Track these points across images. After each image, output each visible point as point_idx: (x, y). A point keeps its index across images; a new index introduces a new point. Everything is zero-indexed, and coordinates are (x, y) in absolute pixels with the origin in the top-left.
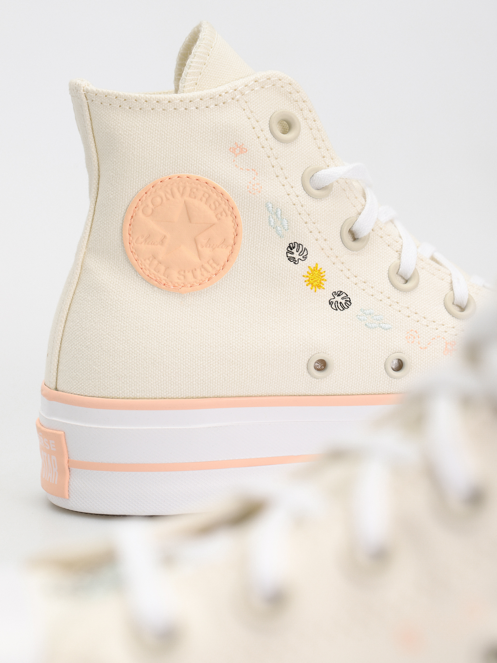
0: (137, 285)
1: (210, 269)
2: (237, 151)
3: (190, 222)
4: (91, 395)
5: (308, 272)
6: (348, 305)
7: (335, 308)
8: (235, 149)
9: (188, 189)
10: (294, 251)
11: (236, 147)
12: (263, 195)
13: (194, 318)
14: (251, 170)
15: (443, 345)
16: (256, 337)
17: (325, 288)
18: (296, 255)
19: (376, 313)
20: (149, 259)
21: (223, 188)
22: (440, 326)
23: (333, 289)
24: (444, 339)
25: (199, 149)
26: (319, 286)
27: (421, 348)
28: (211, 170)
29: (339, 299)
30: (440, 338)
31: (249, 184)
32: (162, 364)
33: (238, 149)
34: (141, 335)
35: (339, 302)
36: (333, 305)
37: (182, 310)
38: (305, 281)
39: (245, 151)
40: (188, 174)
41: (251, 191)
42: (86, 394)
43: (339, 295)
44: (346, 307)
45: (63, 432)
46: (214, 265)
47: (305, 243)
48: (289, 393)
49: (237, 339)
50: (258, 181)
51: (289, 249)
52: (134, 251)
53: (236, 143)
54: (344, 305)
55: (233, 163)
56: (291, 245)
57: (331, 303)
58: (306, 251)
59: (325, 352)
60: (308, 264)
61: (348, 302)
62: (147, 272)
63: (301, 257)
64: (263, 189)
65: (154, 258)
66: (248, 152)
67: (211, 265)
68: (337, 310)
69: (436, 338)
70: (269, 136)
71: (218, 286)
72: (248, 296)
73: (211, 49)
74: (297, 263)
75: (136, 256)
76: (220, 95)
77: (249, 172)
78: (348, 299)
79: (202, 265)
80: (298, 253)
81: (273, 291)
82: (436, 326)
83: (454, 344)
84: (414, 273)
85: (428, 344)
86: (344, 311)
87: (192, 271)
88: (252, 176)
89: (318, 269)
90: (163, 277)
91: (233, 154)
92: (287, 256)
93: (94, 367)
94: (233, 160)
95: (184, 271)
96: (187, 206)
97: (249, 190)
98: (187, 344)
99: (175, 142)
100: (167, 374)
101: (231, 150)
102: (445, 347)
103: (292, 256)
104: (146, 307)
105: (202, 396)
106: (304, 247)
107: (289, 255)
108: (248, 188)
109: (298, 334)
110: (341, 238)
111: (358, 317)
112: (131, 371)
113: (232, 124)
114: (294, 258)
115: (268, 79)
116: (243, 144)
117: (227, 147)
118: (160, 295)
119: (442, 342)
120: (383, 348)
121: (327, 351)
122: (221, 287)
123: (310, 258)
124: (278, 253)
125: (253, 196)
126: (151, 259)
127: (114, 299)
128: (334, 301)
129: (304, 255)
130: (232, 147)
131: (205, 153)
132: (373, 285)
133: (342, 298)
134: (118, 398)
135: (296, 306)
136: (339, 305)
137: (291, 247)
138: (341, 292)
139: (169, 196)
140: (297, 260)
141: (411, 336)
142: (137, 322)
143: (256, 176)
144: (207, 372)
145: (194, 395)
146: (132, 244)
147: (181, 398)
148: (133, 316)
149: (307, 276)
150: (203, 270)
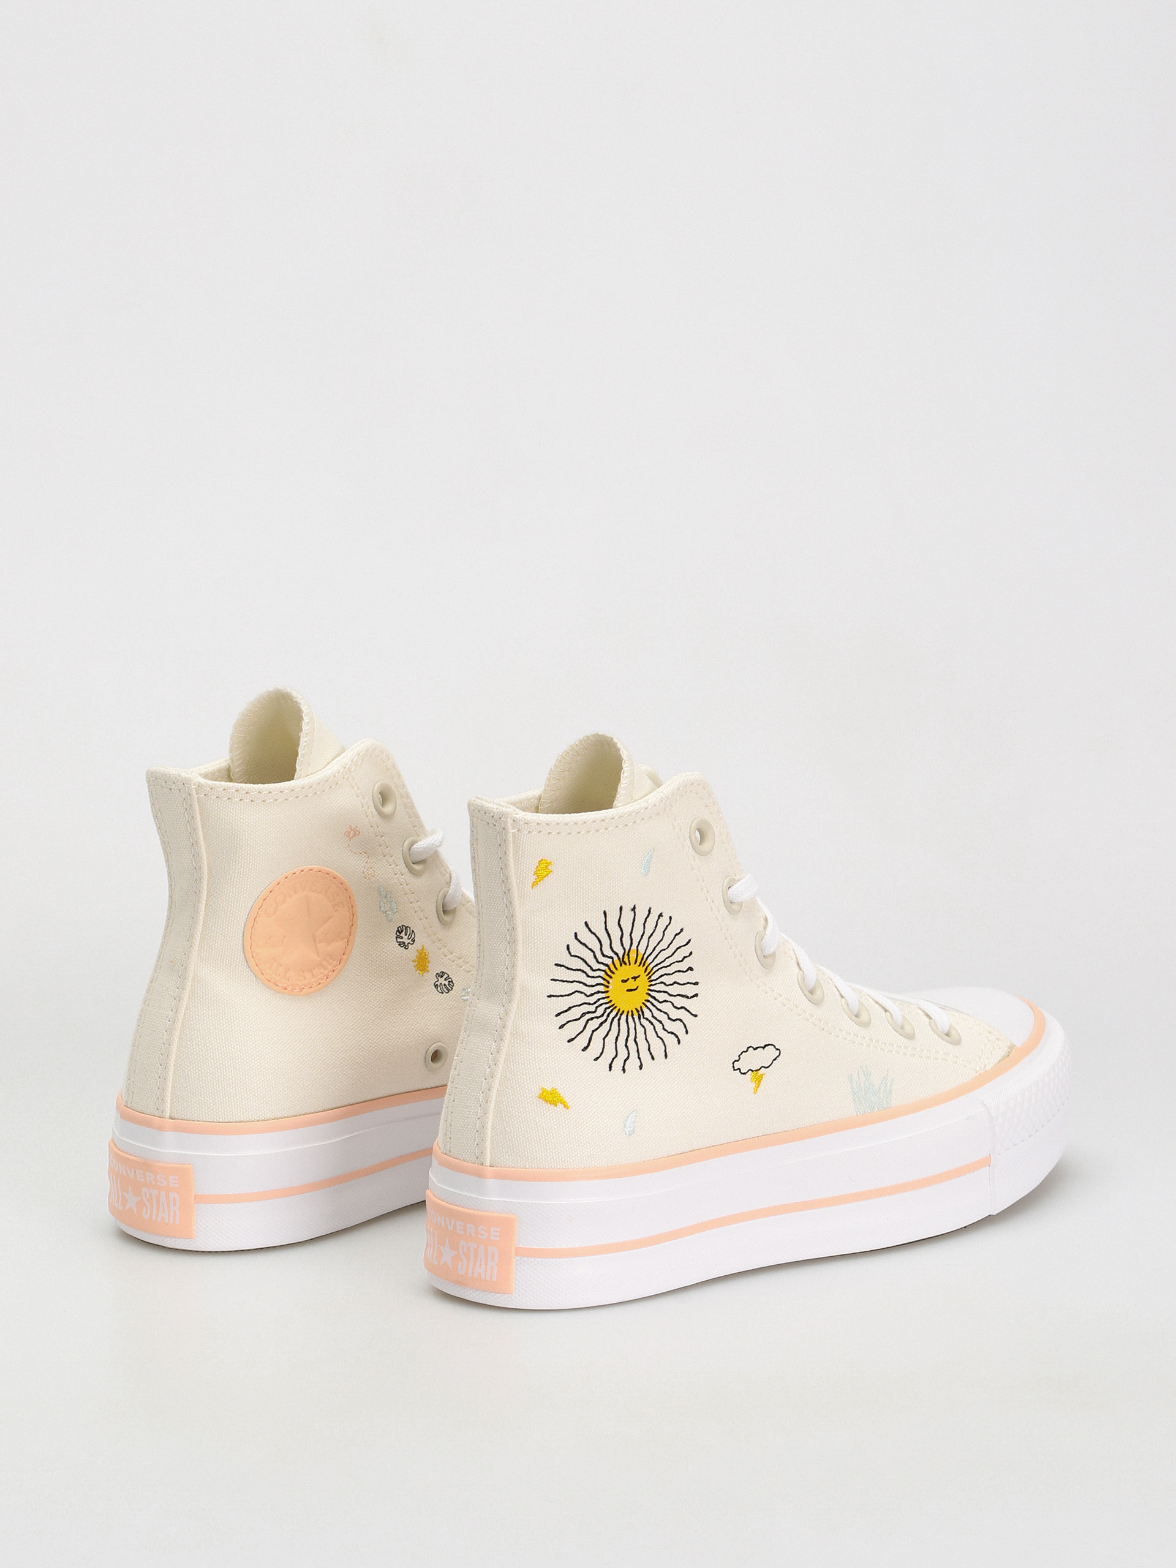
1: (327, 965)
3: (310, 917)
5: (416, 956)
6: (451, 985)
7: (439, 991)
8: (349, 832)
9: (310, 882)
10: (403, 934)
11: (350, 830)
12: (376, 880)
14: (363, 853)
17: (430, 970)
18: (405, 939)
20: (269, 963)
21: (342, 877)
23: (438, 971)
26: (425, 970)
28: (331, 859)
29: (442, 981)
31: (363, 869)
33: (352, 832)
36: (439, 988)
38: (415, 966)
39: (358, 833)
41: (365, 876)
42: (221, 1120)
43: (442, 977)
45: (192, 1166)
46: (331, 961)
47: (411, 926)
50: (370, 864)
51: (398, 934)
52: (255, 956)
54: (447, 987)
55: (348, 848)
56: (400, 928)
57: (436, 986)
58: (413, 934)
59: (439, 1041)
60: (416, 949)
61: (451, 983)
62: (268, 977)
63: (409, 942)
64: (375, 873)
65: (274, 960)
66: (360, 834)
67: (328, 962)
68: (441, 993)
74: (406, 948)
75: (257, 962)
76: (334, 776)
77: (361, 855)
78: (451, 980)
79: (320, 963)
80: (406, 937)
86: (447, 993)
87: (312, 970)
88: (365, 860)
89: (425, 951)
90: (284, 981)
91: (348, 839)
92: (397, 942)
94: (347, 845)
95: (304, 972)
96: (307, 901)
103: (401, 940)
107: (399, 940)
108: (363, 873)
109: (416, 1025)
110: (437, 914)
111: (462, 997)
114: (404, 943)
115: (366, 751)
117: (342, 831)
123: (417, 942)
124: (390, 939)
125: (367, 881)
126: (271, 962)
128: (438, 983)
129: (411, 939)
130: (346, 831)
132: (469, 961)
133: (445, 980)
136: (444, 987)
137: (399, 931)
138: (445, 972)
139: (292, 893)
140: (406, 945)
143: (368, 859)
146: (253, 949)
147: (300, 1115)
149: (416, 961)
150: (320, 967)
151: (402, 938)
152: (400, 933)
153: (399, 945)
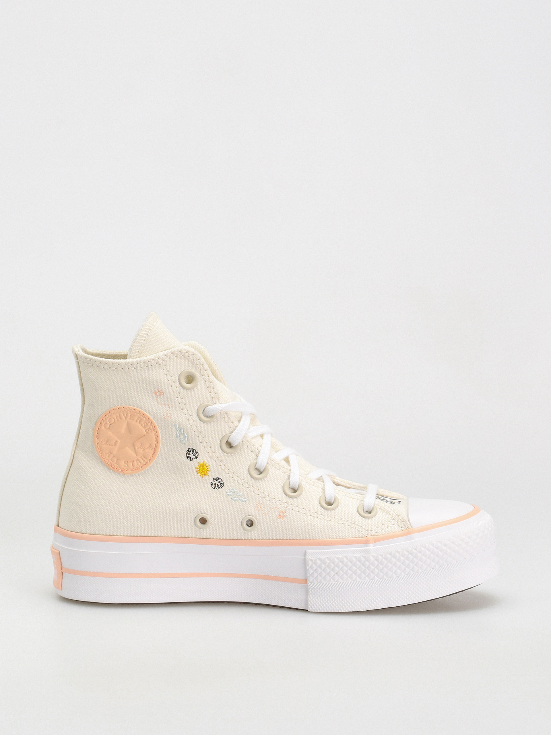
0: (101, 468)
1: (142, 461)
2: (158, 394)
3: (130, 433)
4: (72, 531)
5: (198, 466)
6: (221, 486)
7: (214, 488)
8: (157, 392)
9: (129, 415)
10: (191, 453)
11: (157, 391)
12: (172, 420)
13: (131, 489)
14: (166, 405)
15: (278, 513)
16: (165, 503)
17: (209, 475)
18: (192, 456)
19: (238, 492)
20: (108, 454)
21: (149, 415)
22: (277, 501)
23: (214, 476)
24: (279, 509)
25: (136, 392)
26: (205, 474)
27: (264, 514)
28: (143, 405)
29: (217, 482)
30: (277, 508)
31: (164, 413)
32: (110, 516)
33: (159, 392)
34: (100, 498)
35: (217, 484)
36: (213, 486)
37: (125, 484)
38: (197, 471)
39: (163, 394)
40: (129, 406)
41: (165, 417)
42: (70, 530)
43: (217, 480)
44: (220, 487)
45: (58, 551)
46: (145, 459)
47: (197, 449)
48: (185, 536)
49: (154, 503)
50: (170, 411)
51: (188, 452)
52: (100, 448)
53: (157, 389)
54: (219, 486)
55: (156, 401)
56: (189, 449)
57: (211, 485)
58: (197, 453)
59: (205, 513)
60: (198, 461)
61: (222, 485)
62: (107, 462)
63: (194, 457)
64: (172, 417)
65: (111, 453)
66: (164, 395)
67: (143, 459)
68: (215, 489)
69: (274, 508)
70: (178, 385)
71: (147, 471)
72: (163, 478)
73: (150, 331)
74: (191, 460)
75: (101, 452)
76: (149, 361)
77: (165, 406)
78: (222, 483)
79: (138, 459)
80: (193, 454)
81: (177, 476)
82: (275, 501)
83: (285, 512)
84: (265, 469)
85: (269, 512)
86: (219, 489)
87: (132, 462)
88: (167, 409)
89: (205, 464)
90: (115, 464)
91: (156, 396)
92: (187, 456)
93: (75, 514)
94: (156, 399)
95: (128, 462)
96: (128, 425)
97: (164, 416)
98: (125, 504)
99: (122, 387)
100: (113, 521)
101: (155, 393)
102: (279, 514)
103: (189, 456)
104: (105, 481)
105: (133, 535)
106: (197, 451)
107: (188, 455)
109: (190, 502)
110: (220, 446)
111: (227, 493)
112: (93, 518)
113: (155, 378)
114: (190, 457)
115: (179, 352)
116: (161, 390)
117: (152, 391)
118: (113, 475)
119: (278, 511)
120: (241, 513)
121: (207, 512)
122: (148, 472)
123: (200, 458)
124: (181, 454)
125: (166, 420)
126: (109, 454)
127: (88, 476)
128: (214, 483)
129: (196, 456)
130: (155, 391)
131: (139, 395)
132: (238, 475)
133: (219, 482)
134: (85, 534)
135: (191, 485)
136: (216, 486)
137: (189, 451)
138: (219, 478)
139: (119, 419)
140: (192, 458)
141: (258, 507)
142: (99, 490)
143: (169, 409)
144: (135, 522)
145: (128, 534)
146: (99, 444)
148: (97, 486)
149: (198, 468)
150: (138, 461)
151: (190, 455)
152: (189, 452)
153: (187, 458)
